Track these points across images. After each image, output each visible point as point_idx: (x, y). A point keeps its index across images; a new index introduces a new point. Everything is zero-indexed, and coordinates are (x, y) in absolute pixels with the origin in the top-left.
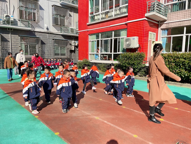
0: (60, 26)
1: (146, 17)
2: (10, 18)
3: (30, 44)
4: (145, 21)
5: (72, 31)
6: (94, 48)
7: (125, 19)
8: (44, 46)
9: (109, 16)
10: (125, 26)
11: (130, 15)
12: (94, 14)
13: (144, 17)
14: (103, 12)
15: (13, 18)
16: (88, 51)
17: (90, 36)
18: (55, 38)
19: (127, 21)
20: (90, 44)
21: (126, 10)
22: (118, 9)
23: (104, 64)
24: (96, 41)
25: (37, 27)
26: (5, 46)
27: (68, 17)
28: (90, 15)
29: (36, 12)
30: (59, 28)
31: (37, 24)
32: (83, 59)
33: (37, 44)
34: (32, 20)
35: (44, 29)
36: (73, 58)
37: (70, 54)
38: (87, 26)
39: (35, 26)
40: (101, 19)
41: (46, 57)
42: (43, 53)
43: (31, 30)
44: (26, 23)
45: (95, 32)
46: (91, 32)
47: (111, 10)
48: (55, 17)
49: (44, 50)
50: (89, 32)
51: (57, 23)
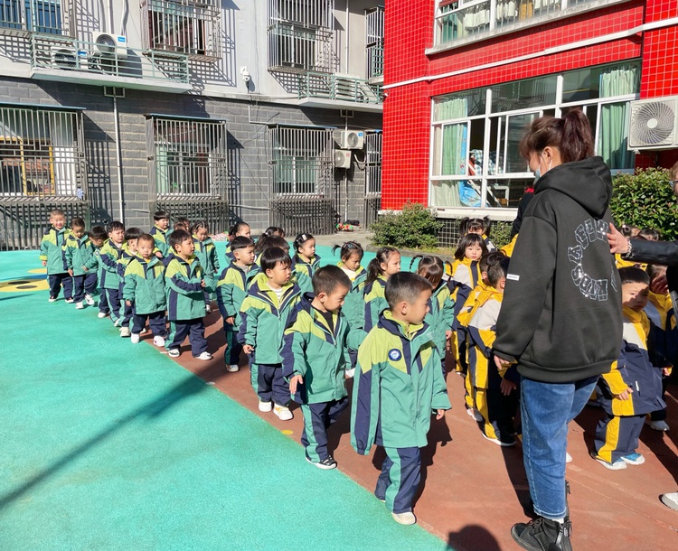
0: (298, 71)
2: (114, 44)
3: (187, 147)
5: (341, 87)
6: (458, 156)
7: (627, 13)
8: (238, 155)
10: (629, 47)
12: (462, 6)
15: (124, 44)
16: (427, 171)
17: (437, 102)
18: (279, 121)
20: (436, 141)
24: (465, 124)
25: (210, 79)
26: (98, 156)
27: (329, 30)
28: (440, 11)
29: (210, 18)
30: (291, 81)
31: (213, 67)
32: (405, 205)
33: (212, 148)
34: (192, 51)
35: (235, 86)
36: (344, 199)
37: (334, 186)
38: (426, 59)
39: (203, 77)
40: (498, 22)
41: (243, 200)
42: (232, 185)
43: (190, 90)
44: (171, 64)
45: (467, 86)
46: (442, 85)
48: (279, 36)
49: (238, 170)
50: (435, 87)
51: (287, 60)
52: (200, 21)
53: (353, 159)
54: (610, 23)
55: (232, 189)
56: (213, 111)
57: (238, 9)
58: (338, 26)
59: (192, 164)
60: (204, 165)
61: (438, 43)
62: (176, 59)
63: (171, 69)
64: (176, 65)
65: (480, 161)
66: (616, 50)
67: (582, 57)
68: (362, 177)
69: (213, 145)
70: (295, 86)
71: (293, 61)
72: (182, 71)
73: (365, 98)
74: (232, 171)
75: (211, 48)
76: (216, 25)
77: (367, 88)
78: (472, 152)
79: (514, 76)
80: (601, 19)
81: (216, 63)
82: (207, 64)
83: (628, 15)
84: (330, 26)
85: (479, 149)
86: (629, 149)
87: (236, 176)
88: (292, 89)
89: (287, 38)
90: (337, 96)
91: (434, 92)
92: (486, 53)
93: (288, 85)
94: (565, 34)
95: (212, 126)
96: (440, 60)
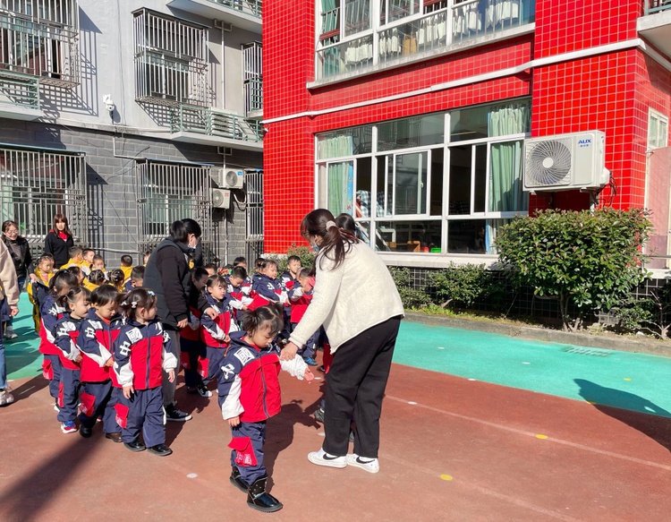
0: (170, 103)
3: (37, 182)
4: (636, 54)
6: (344, 196)
8: (100, 191)
9: (421, 41)
10: (518, 85)
11: (546, 29)
12: (343, 39)
13: (632, 35)
14: (388, 26)
17: (320, 139)
18: (149, 155)
20: (321, 178)
21: (515, 7)
23: (401, 268)
24: (351, 163)
25: (67, 107)
27: (204, 62)
28: (320, 43)
29: (66, 39)
30: (162, 114)
31: (70, 93)
32: (290, 248)
33: (69, 184)
34: (45, 74)
35: (97, 115)
36: (223, 241)
37: (212, 228)
38: (307, 93)
39: (58, 103)
40: (381, 58)
41: (107, 242)
42: (93, 225)
43: (41, 117)
44: (18, 88)
45: (351, 122)
46: (326, 122)
47: (434, 12)
48: (148, 65)
49: (100, 208)
50: (318, 123)
51: (157, 90)
52: (54, 42)
53: (232, 199)
54: (497, 59)
55: (93, 230)
56: (70, 142)
57: (100, 32)
58: (213, 59)
59: (43, 202)
60: (60, 202)
61: (319, 78)
62: (24, 81)
63: (18, 93)
64: (24, 89)
65: (366, 202)
66: (504, 87)
67: (470, 94)
68: (242, 218)
69: (71, 180)
70: (166, 118)
71: (164, 92)
72: (32, 95)
73: (244, 136)
74: (93, 210)
75: (68, 72)
76: (73, 47)
77: (245, 125)
78: (359, 192)
79: (400, 113)
80: (488, 56)
81: (74, 89)
82: (63, 90)
83: (516, 51)
84: (204, 58)
85: (365, 190)
86: (524, 189)
87: (98, 215)
88: (163, 122)
89: (157, 67)
90: (213, 131)
91: (318, 128)
92: (370, 89)
93: (158, 117)
94: (452, 70)
95: (68, 158)
96: (323, 95)
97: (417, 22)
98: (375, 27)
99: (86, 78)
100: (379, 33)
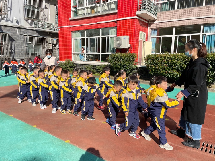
0: (34, 20)
1: (137, 16)
4: (136, 20)
5: (48, 26)
6: (79, 47)
7: (114, 16)
8: (13, 44)
9: (95, 11)
10: (115, 24)
11: (120, 12)
12: (78, 8)
13: (135, 16)
14: (88, 6)
16: (71, 51)
17: (73, 33)
18: (28, 34)
19: (116, 19)
20: (73, 43)
21: (115, 6)
22: (106, 4)
23: (91, 65)
24: (80, 39)
25: (3, 20)
27: (44, 9)
28: (72, 8)
29: (3, 1)
30: (32, 22)
32: (66, 60)
33: (4, 41)
35: (12, 22)
38: (69, 21)
39: (1, 19)
40: (87, 14)
41: (16, 57)
42: (12, 52)
45: (80, 29)
46: (74, 29)
47: (98, 4)
48: (27, 9)
49: (14, 48)
50: (72, 29)
51: (30, 16)
53: (53, 47)
54: (110, 18)
55: (12, 54)
56: (5, 30)
58: (46, 8)
60: (2, 46)
61: (72, 17)
67: (105, 25)
68: (56, 52)
69: (5, 40)
71: (32, 17)
73: (56, 29)
74: (12, 48)
76: (5, 4)
80: (109, 16)
82: (2, 15)
85: (84, 46)
86: (114, 48)
87: (13, 50)
88: (32, 25)
89: (30, 10)
90: (47, 28)
93: (30, 23)
95: (4, 34)
96: (73, 22)
97: (94, 6)
98: (85, 6)
99: (9, 12)
100: (86, 8)
